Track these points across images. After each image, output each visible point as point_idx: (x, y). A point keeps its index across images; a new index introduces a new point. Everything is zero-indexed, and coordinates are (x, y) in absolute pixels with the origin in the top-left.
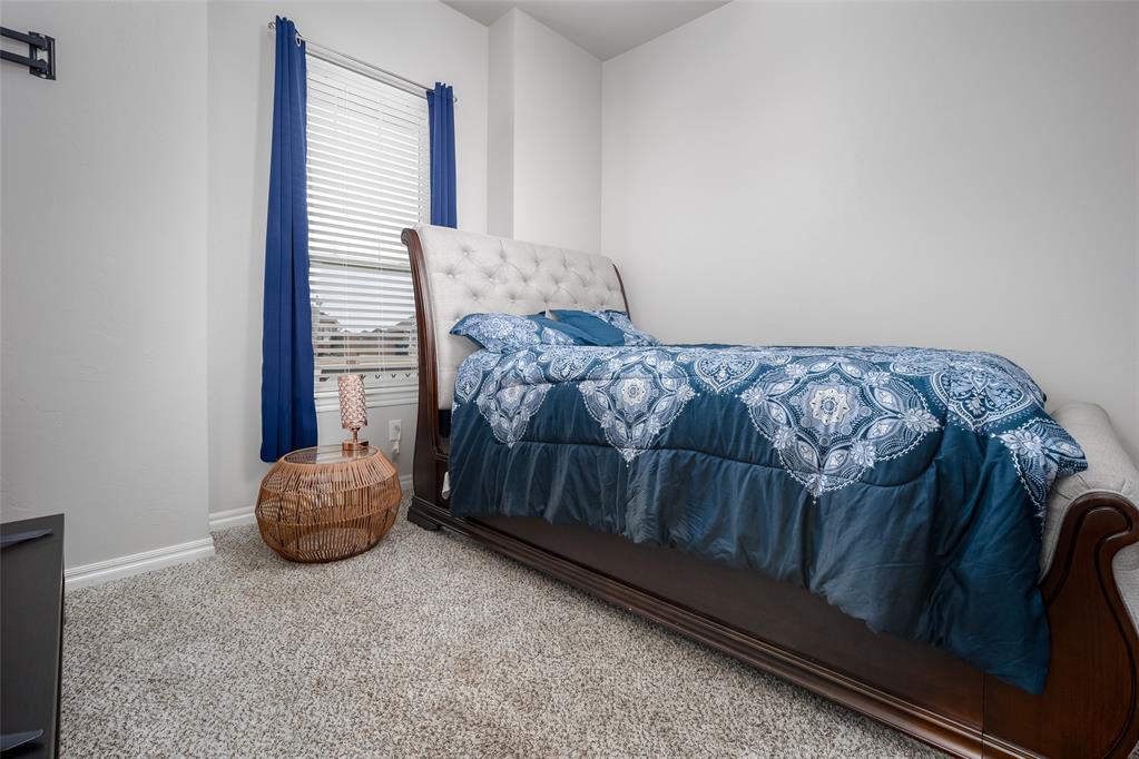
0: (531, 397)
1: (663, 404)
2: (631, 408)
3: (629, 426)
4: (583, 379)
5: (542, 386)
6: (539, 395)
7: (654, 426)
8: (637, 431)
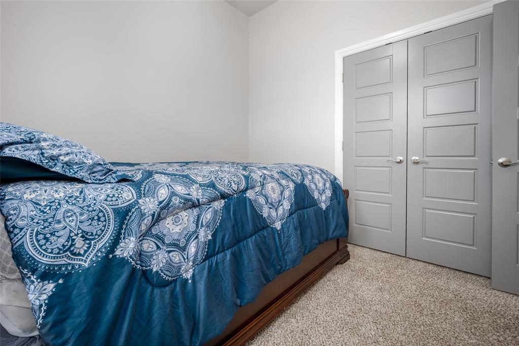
0: (208, 216)
1: (287, 193)
2: (275, 200)
3: (276, 210)
4: (246, 189)
5: (216, 203)
6: (215, 212)
7: (286, 205)
8: (280, 211)
